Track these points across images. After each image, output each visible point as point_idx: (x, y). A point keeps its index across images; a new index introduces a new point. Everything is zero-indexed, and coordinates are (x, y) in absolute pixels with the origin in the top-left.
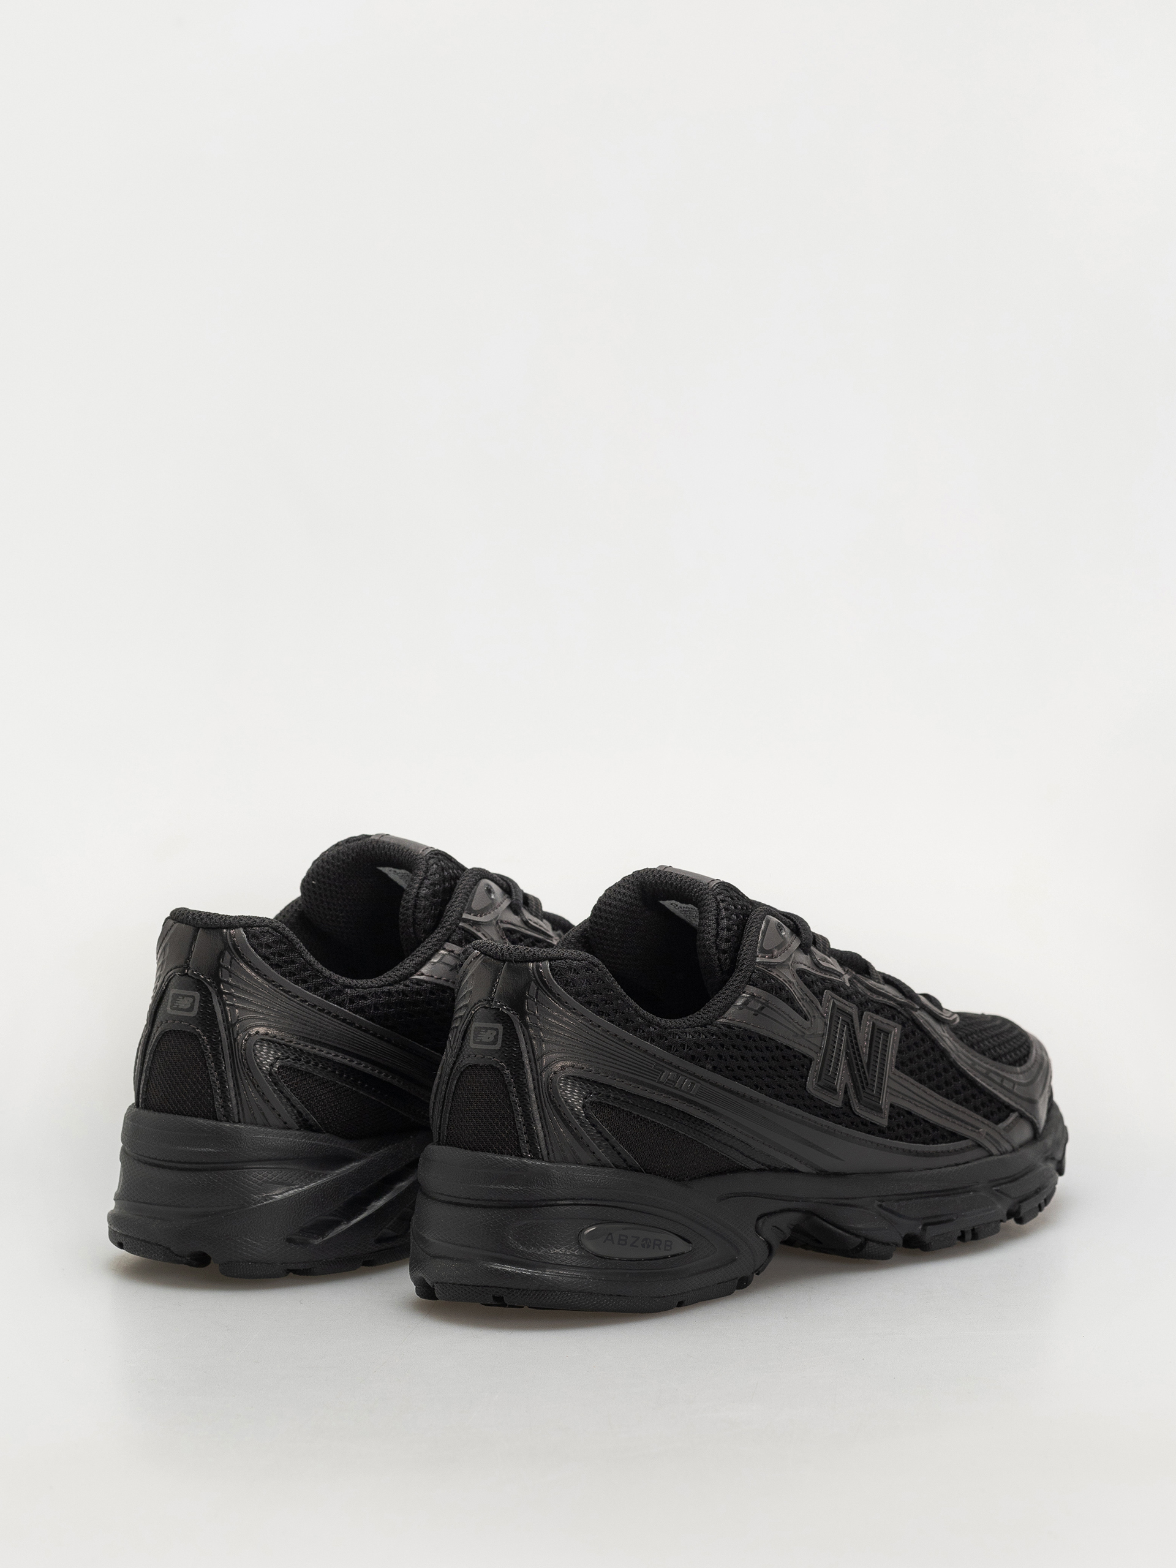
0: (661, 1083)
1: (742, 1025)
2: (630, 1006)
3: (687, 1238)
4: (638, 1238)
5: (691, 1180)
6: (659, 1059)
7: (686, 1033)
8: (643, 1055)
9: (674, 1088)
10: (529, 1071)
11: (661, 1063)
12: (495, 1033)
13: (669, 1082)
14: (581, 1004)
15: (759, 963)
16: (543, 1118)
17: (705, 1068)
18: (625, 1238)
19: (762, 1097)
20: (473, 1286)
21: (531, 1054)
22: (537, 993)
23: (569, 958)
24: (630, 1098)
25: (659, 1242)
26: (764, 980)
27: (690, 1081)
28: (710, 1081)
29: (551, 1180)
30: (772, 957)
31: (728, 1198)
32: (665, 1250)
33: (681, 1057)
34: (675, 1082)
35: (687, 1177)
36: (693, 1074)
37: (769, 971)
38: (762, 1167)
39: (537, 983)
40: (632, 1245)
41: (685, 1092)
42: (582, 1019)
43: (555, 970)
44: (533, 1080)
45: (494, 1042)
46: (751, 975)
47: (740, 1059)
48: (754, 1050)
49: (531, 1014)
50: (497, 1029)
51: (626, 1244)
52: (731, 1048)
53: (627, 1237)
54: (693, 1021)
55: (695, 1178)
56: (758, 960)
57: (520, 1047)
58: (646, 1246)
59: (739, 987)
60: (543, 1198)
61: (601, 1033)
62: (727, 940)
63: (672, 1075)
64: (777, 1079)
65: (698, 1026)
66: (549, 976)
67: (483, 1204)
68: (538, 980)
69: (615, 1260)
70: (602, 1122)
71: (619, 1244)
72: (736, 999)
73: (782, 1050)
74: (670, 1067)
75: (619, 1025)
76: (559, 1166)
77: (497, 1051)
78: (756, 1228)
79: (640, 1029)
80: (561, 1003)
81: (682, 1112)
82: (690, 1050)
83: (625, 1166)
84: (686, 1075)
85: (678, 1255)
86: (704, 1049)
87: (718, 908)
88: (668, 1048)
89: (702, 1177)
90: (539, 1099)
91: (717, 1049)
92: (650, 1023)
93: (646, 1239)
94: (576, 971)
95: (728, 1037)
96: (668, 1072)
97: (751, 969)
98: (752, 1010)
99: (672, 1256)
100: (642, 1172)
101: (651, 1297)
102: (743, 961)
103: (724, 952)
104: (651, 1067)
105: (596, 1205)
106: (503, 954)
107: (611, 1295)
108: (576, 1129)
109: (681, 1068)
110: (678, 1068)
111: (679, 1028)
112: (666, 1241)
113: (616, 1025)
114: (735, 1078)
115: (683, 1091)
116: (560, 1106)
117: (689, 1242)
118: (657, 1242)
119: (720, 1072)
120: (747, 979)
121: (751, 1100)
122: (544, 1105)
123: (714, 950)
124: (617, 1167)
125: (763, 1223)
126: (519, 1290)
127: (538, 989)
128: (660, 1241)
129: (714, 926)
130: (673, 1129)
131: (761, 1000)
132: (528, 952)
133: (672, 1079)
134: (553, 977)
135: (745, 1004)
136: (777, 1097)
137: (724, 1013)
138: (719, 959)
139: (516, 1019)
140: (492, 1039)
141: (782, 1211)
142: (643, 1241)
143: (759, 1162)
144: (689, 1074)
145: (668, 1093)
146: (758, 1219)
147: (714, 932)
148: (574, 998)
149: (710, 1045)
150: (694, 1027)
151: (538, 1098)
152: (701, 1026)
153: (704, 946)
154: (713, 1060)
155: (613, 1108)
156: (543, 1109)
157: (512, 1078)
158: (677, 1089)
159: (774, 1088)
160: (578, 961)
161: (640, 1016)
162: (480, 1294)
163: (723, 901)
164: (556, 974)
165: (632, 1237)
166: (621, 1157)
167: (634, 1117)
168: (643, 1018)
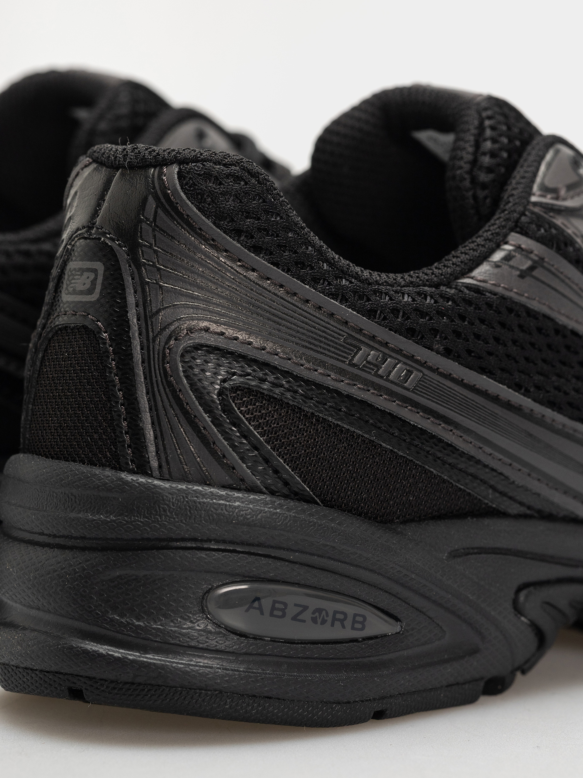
0: (354, 365)
1: (499, 290)
2: (308, 243)
3: (392, 612)
4: (305, 608)
5: (405, 522)
6: (353, 329)
7: (403, 294)
8: (326, 320)
9: (377, 375)
10: (137, 335)
11: (358, 336)
12: (92, 276)
13: (367, 365)
14: (225, 232)
15: (535, 204)
16: (153, 408)
17: (432, 350)
18: (282, 606)
19: (527, 403)
20: (41, 671)
21: (141, 309)
22: (156, 212)
23: (210, 161)
24: (300, 386)
25: (341, 617)
26: (539, 227)
27: (404, 367)
28: (441, 370)
29: (159, 507)
30: (557, 198)
31: (468, 554)
32: (353, 628)
33: (390, 330)
34: (379, 368)
35: (398, 518)
36: (412, 358)
37: (551, 217)
38: (528, 512)
39: (157, 198)
40: (295, 618)
41: (395, 384)
42: (225, 257)
43: (185, 178)
44: (142, 349)
45: (90, 291)
46: (519, 218)
47: (492, 341)
48: (516, 329)
49: (145, 246)
50: (95, 271)
51: (283, 616)
52: (477, 322)
53: (285, 604)
54: (418, 277)
55: (412, 521)
56: (534, 199)
57: (125, 298)
58: (319, 621)
59: (498, 234)
60: (146, 536)
61: (256, 281)
62: (489, 170)
63: (374, 355)
64: (554, 378)
65: (425, 285)
66: (175, 185)
67: (62, 543)
68: (159, 192)
69: (264, 640)
70: (249, 420)
71: (272, 615)
72: (492, 251)
73: (564, 336)
74: (372, 343)
75: (288, 271)
76: (174, 485)
77: (92, 304)
78: (515, 604)
79: (324, 280)
80: (192, 230)
81: (390, 414)
82: (407, 319)
83: (287, 493)
84: (399, 357)
85: (376, 637)
86: (431, 319)
87: (481, 128)
88: (371, 314)
89: (424, 520)
90: (148, 380)
91: (453, 321)
92: (343, 273)
93: (319, 611)
94: (218, 180)
95: (474, 306)
96: (367, 350)
97: (520, 208)
98: (517, 269)
99: (364, 639)
100: (318, 504)
101: (326, 703)
102: (508, 198)
103: (484, 186)
104: (339, 339)
105: (234, 551)
106: (116, 157)
107: (254, 696)
108: (204, 428)
109: (390, 345)
110: (386, 345)
111: (392, 286)
112: (355, 615)
113: (283, 270)
114: (483, 370)
115: (392, 382)
116: (180, 390)
117: (397, 619)
118: (339, 616)
119: (457, 358)
120: (510, 224)
121: (508, 406)
122: (156, 389)
123: (467, 183)
124: (272, 493)
125: (527, 597)
126: (106, 681)
127: (157, 207)
128: (345, 614)
129: (470, 150)
130: (372, 438)
131: (532, 256)
132: (150, 152)
133: (374, 362)
134: (182, 188)
135: (508, 258)
136: (552, 405)
137: (471, 270)
138: (475, 197)
139: (122, 253)
140: (88, 286)
141: (560, 581)
142: (313, 613)
143: (521, 504)
144: (405, 356)
145: (366, 382)
146: (519, 590)
147: (470, 157)
148: (214, 223)
149: (440, 314)
150: (419, 286)
151: (148, 378)
152: (430, 286)
153: (454, 177)
154: (446, 338)
155: (271, 399)
156: (154, 395)
157: (110, 346)
158: (381, 377)
159: (548, 392)
160: (225, 165)
161: (327, 261)
162: (51, 685)
163: (489, 118)
164: (187, 184)
165: (296, 605)
166: (280, 478)
167: (305, 416)
168: (331, 264)
